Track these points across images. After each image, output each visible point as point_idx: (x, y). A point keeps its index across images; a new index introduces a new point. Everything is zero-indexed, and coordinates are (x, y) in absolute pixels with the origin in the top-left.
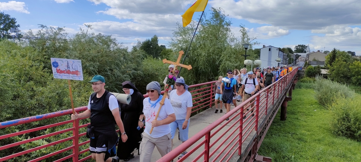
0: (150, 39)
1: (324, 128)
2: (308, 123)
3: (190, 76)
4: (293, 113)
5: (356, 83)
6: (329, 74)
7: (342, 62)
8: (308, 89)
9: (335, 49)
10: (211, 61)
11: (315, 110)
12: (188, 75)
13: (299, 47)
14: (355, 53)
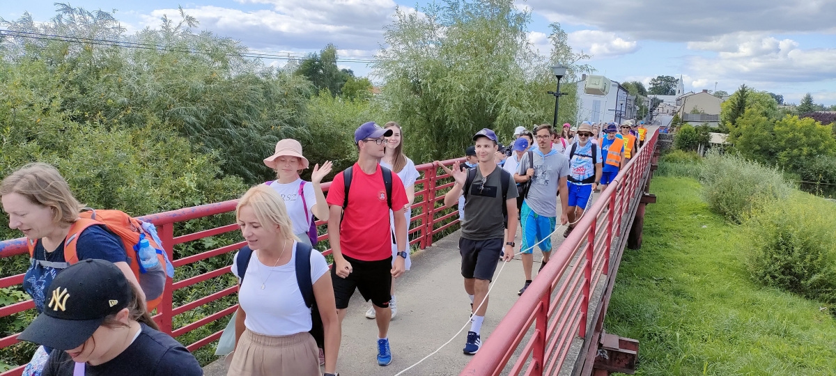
0: (318, 53)
1: (729, 268)
2: (692, 255)
3: (423, 139)
4: (654, 232)
5: (787, 165)
6: (728, 145)
7: (758, 117)
8: (682, 178)
9: (744, 87)
10: (476, 104)
11: (704, 226)
12: (420, 137)
13: (659, 82)
14: (782, 97)
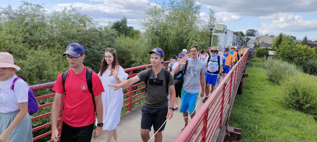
0: (120, 20)
1: (275, 102)
2: (262, 97)
4: (247, 88)
5: (298, 63)
6: (275, 55)
7: (287, 45)
8: (258, 68)
9: (281, 34)
10: (180, 40)
11: (266, 86)
13: (249, 31)
14: (296, 37)
